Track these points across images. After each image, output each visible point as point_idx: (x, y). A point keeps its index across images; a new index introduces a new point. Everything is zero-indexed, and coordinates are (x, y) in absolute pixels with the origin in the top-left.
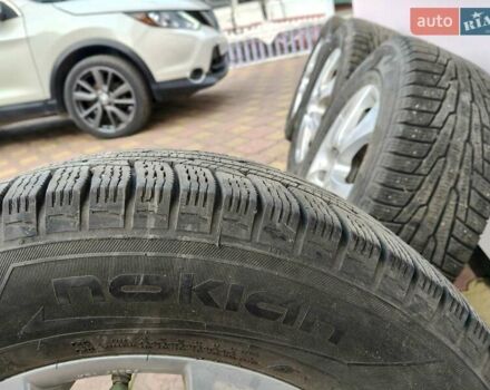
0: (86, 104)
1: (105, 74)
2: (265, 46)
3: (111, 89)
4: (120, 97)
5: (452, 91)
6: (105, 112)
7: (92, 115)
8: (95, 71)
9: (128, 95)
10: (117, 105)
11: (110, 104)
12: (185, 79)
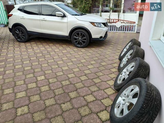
0: (76, 39)
1: (82, 34)
2: (117, 28)
3: (82, 37)
4: (83, 39)
5: (142, 69)
6: (79, 42)
7: (76, 42)
8: (80, 33)
9: (85, 39)
10: (82, 41)
11: (81, 40)
12: (98, 38)
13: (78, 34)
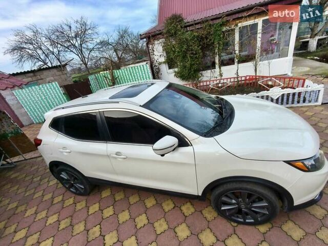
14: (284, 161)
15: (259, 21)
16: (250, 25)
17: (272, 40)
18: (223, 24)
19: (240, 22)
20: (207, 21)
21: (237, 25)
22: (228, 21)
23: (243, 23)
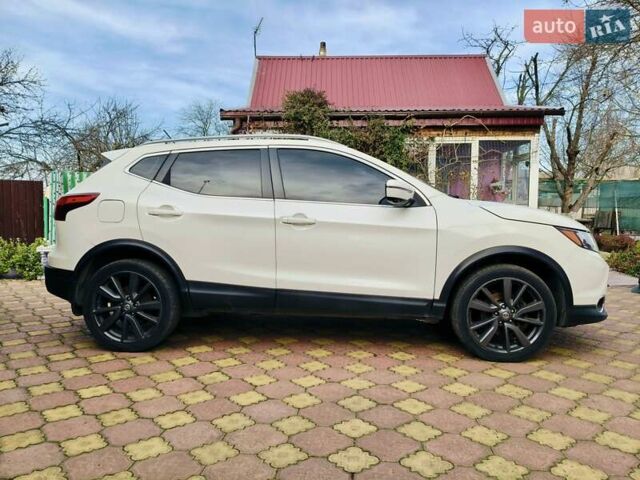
13: (497, 287)
14: (555, 226)
15: (475, 141)
16: (457, 145)
17: (495, 188)
18: (406, 131)
19: (438, 135)
20: (377, 117)
21: (432, 139)
22: (415, 127)
23: (445, 138)
